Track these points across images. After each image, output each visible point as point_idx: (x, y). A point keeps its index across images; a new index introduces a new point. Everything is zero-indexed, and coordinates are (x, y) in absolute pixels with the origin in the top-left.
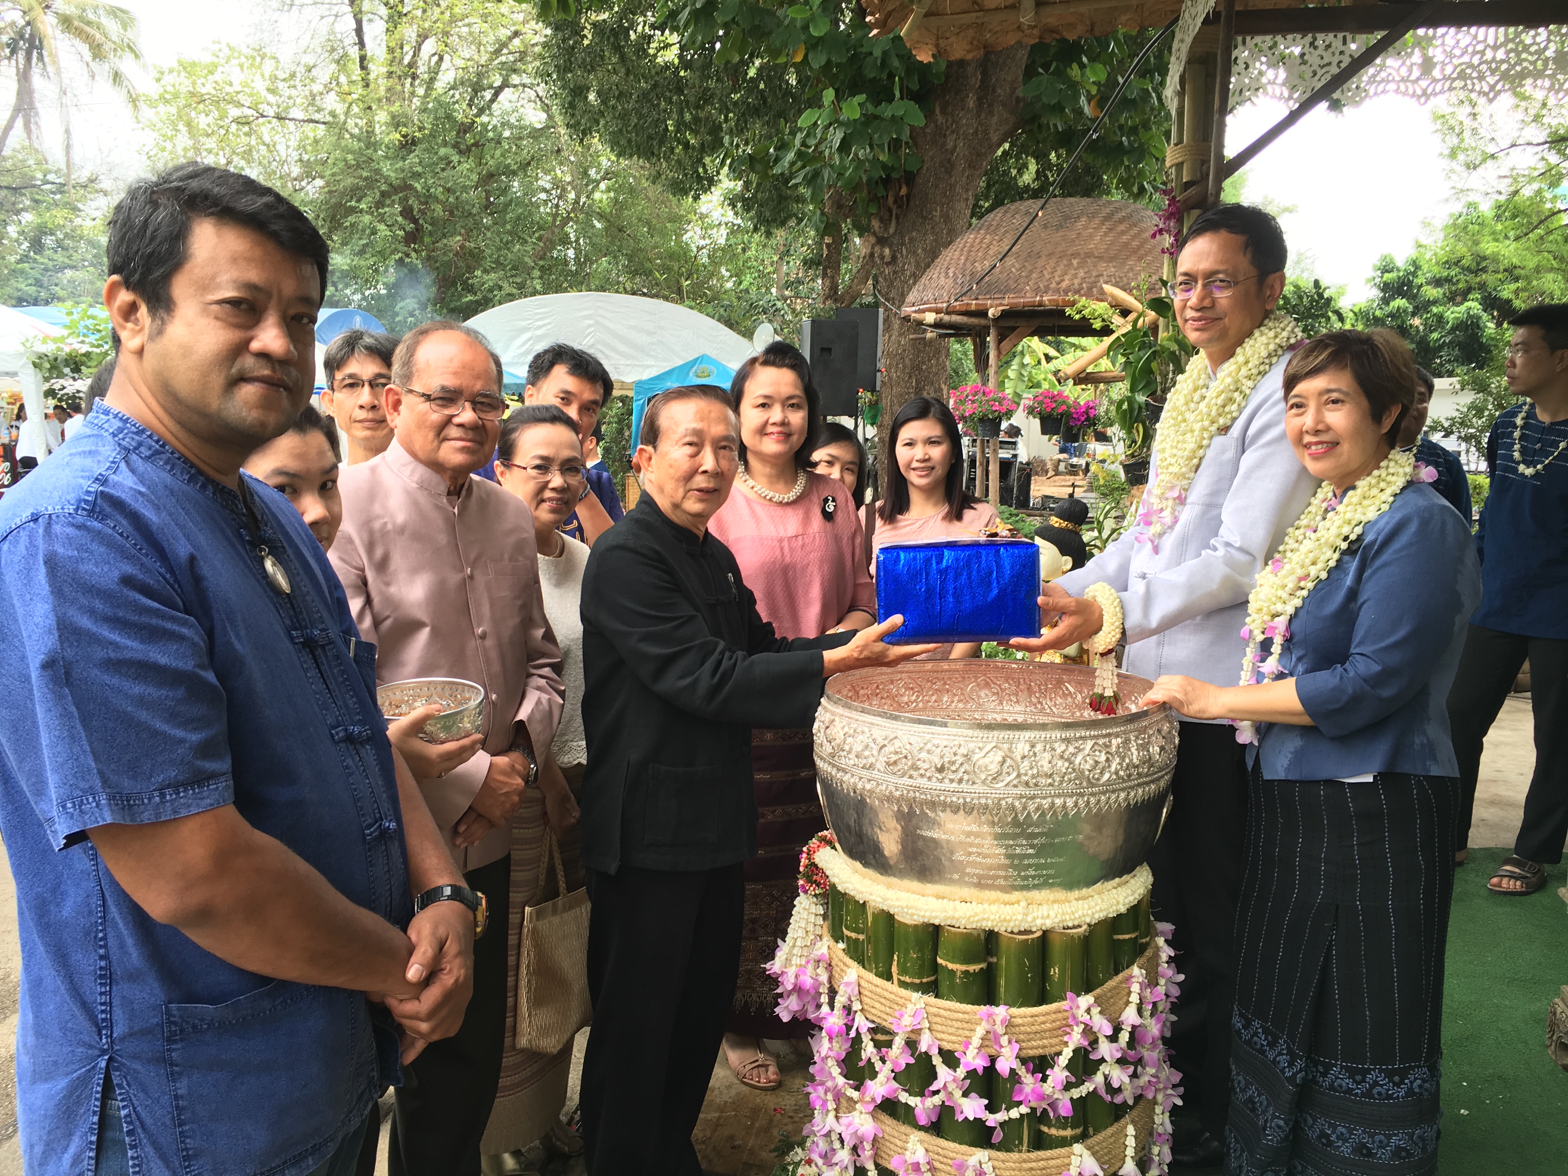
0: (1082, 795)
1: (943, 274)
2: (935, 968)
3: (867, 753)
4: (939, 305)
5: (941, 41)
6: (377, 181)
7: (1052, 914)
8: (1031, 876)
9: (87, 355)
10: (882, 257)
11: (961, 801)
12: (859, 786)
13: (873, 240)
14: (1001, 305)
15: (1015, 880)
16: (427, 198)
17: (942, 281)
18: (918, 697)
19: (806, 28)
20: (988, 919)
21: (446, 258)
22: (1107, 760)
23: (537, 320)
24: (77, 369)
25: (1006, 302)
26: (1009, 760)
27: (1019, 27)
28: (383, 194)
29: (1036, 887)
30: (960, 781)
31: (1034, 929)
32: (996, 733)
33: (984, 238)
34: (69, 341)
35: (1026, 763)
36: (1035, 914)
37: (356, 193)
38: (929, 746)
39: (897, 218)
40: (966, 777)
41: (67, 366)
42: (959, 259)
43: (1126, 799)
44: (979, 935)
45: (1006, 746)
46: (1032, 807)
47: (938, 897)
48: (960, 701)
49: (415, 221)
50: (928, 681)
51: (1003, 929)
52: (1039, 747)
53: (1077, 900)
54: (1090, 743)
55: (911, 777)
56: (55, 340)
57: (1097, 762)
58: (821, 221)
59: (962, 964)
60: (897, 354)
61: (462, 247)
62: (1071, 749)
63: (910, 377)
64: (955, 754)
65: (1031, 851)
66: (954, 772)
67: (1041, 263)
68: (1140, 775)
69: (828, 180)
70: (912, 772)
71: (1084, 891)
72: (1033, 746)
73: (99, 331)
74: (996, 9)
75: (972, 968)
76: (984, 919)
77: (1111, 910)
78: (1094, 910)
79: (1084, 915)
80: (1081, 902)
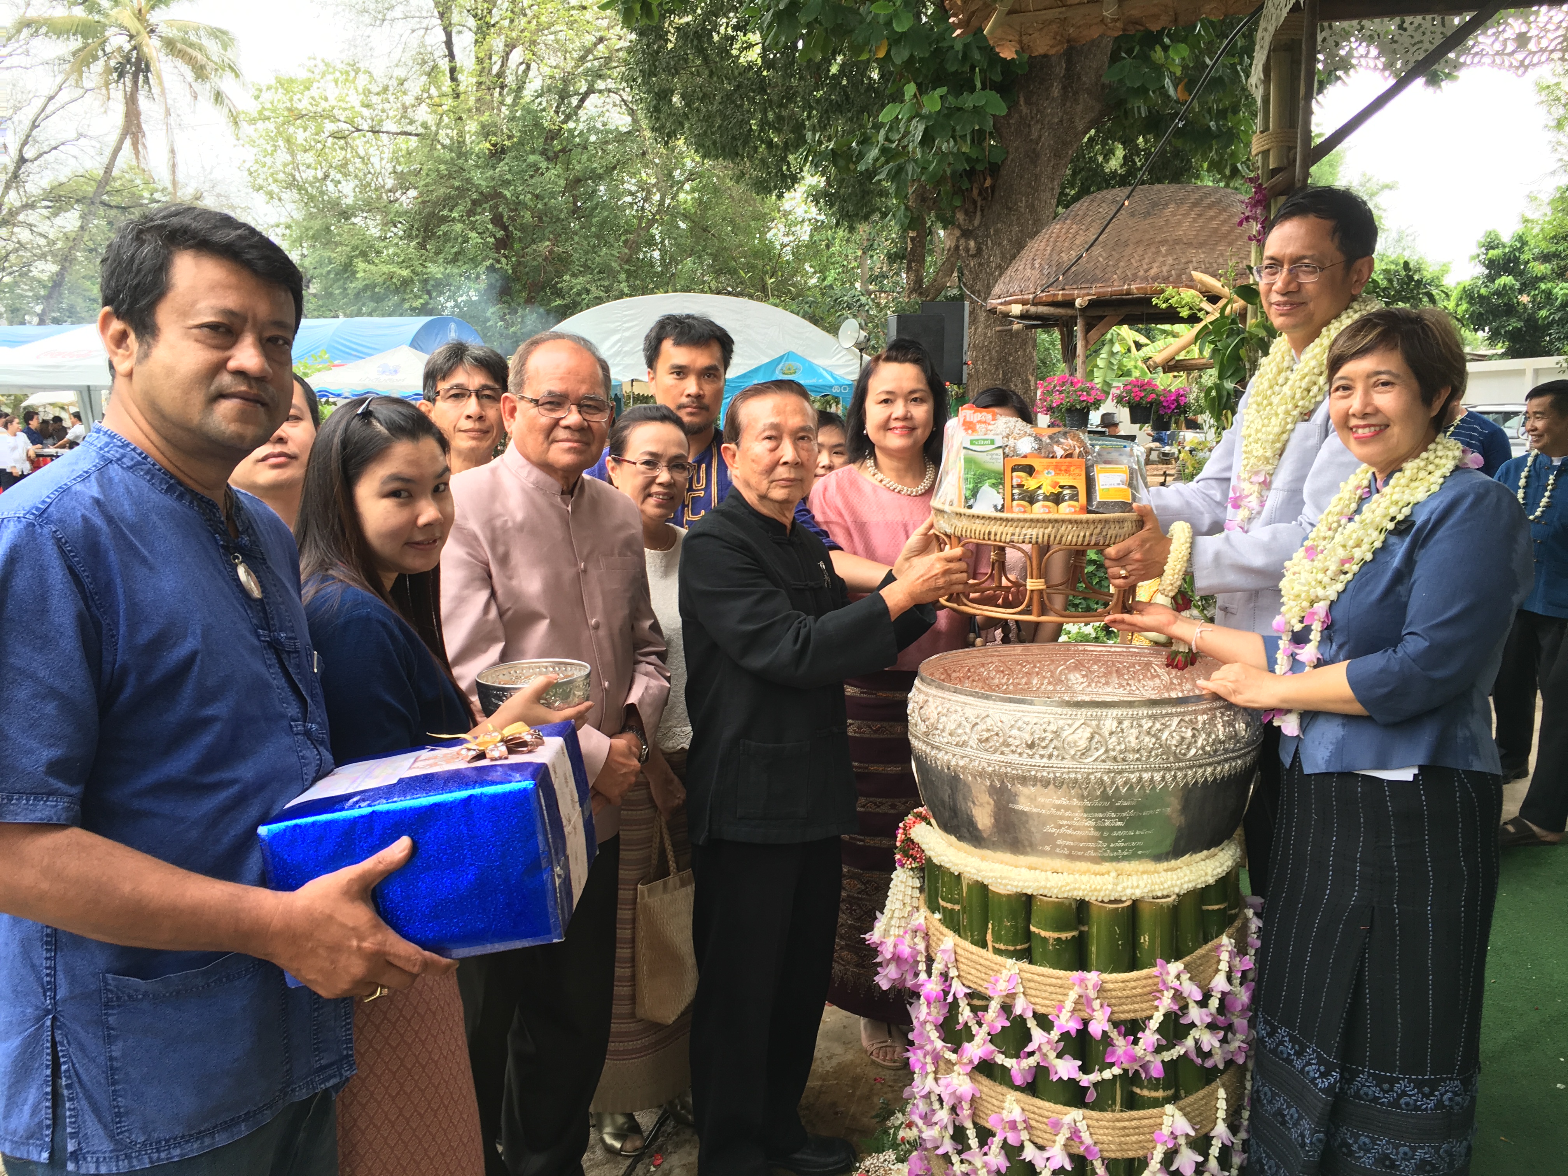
0: (1169, 769)
1: (1029, 266)
2: (1028, 936)
3: (960, 731)
4: (1026, 297)
5: (1024, 38)
6: (468, 190)
7: (1142, 884)
8: (1120, 848)
10: (967, 250)
11: (1051, 775)
12: (953, 763)
13: (957, 233)
14: (1088, 294)
15: (1105, 851)
16: (517, 205)
17: (1028, 272)
18: (1008, 679)
19: (889, 24)
20: (1079, 889)
21: (535, 263)
22: (1194, 736)
23: (625, 322)
25: (1093, 291)
26: (1097, 736)
27: (1102, 21)
28: (475, 203)
29: (1125, 858)
30: (1050, 756)
31: (1124, 899)
32: (1084, 711)
33: (1070, 228)
35: (1114, 739)
36: (1125, 884)
37: (449, 202)
38: (1020, 723)
39: (982, 211)
40: (1055, 753)
42: (1045, 250)
43: (1212, 774)
44: (1070, 904)
45: (1094, 723)
46: (1120, 781)
47: (1031, 868)
48: (1049, 683)
49: (505, 228)
50: (1018, 664)
51: (1094, 898)
52: (1126, 724)
53: (1166, 871)
54: (1176, 720)
55: (1002, 753)
57: (1183, 738)
58: (906, 216)
59: (1054, 931)
60: (983, 346)
61: (551, 252)
62: (1158, 726)
63: (997, 369)
65: (1120, 824)
66: (1044, 748)
67: (1128, 251)
68: (1226, 751)
69: (912, 175)
70: (1003, 748)
71: (1173, 863)
72: (1120, 723)
74: (1078, 4)
75: (1064, 935)
76: (1075, 889)
77: (1199, 881)
78: (1183, 881)
79: (1172, 886)
80: (1170, 873)
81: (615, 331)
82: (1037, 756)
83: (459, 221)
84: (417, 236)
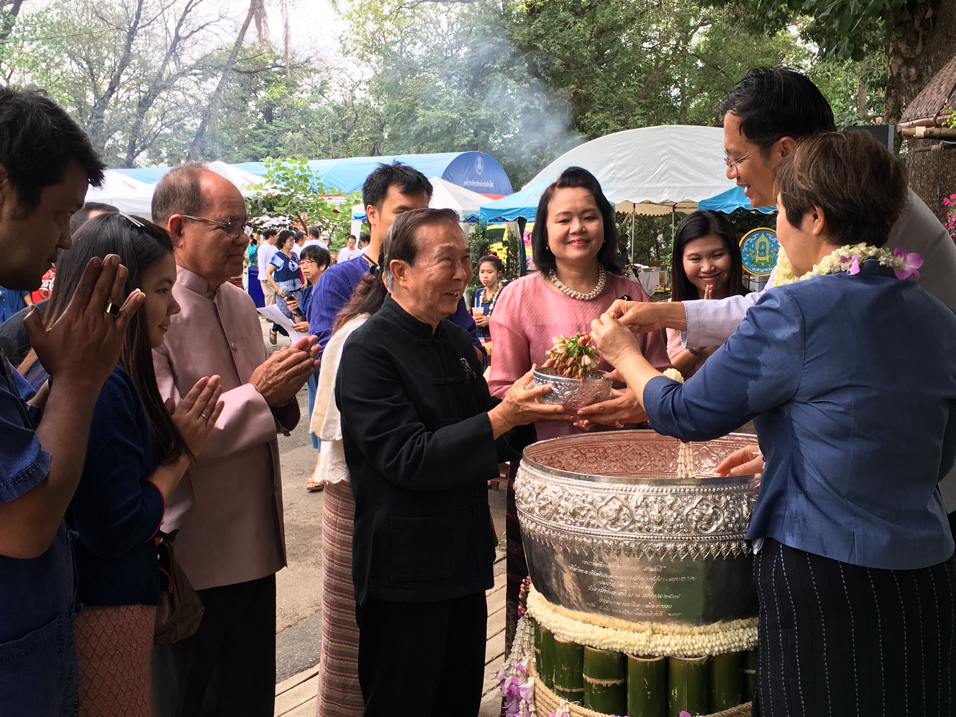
0: (691, 542)
1: (936, 90)
2: (582, 682)
3: (530, 500)
4: (930, 119)
7: (673, 643)
8: (651, 609)
9: (279, 197)
11: (589, 541)
12: (528, 527)
15: (639, 611)
17: (935, 96)
20: (617, 643)
22: (715, 513)
24: (271, 209)
26: (625, 509)
29: (657, 619)
30: (588, 524)
31: (657, 655)
34: (265, 187)
35: (640, 511)
36: (657, 643)
37: (493, 55)
38: (566, 495)
40: (592, 522)
41: (264, 206)
44: (611, 656)
45: (623, 497)
46: (646, 549)
49: (538, 75)
51: (630, 652)
52: (651, 499)
53: (700, 634)
54: (699, 498)
55: (555, 519)
56: (256, 188)
57: (704, 515)
59: (596, 678)
62: (680, 502)
64: (584, 501)
65: (648, 587)
66: (583, 517)
70: (555, 515)
72: (646, 498)
73: (287, 179)
75: (604, 683)
76: (613, 643)
77: (732, 645)
78: (714, 644)
79: (703, 647)
80: (703, 636)
81: (610, 160)
82: (578, 524)
83: (500, 71)
84: (466, 85)
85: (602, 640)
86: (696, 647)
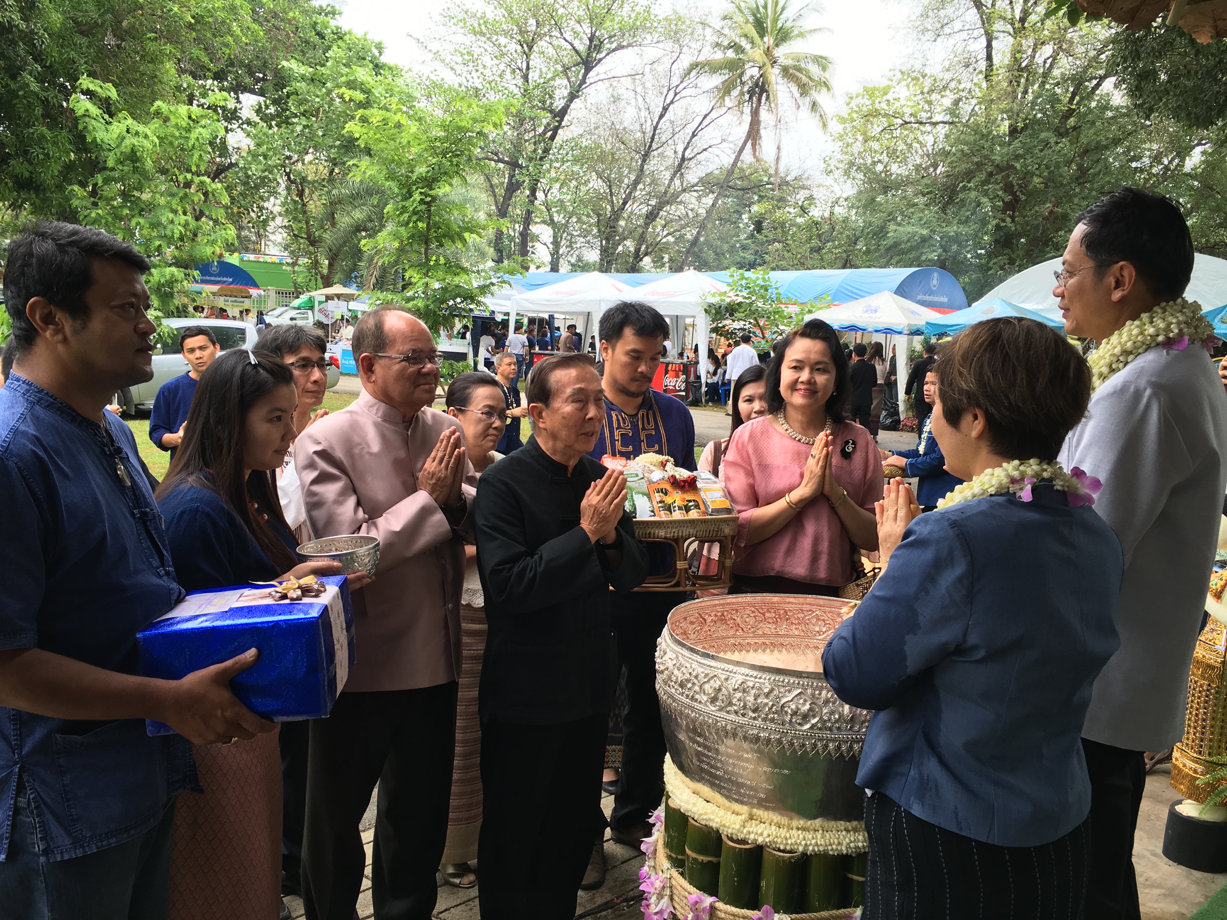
0: (785, 735)
6: (985, 164)
8: (747, 795)
21: (1036, 222)
26: (724, 689)
28: (991, 174)
30: (692, 698)
31: (750, 842)
32: (719, 664)
35: (737, 695)
36: (751, 830)
38: (678, 664)
40: (695, 696)
41: (727, 311)
43: (836, 750)
44: (708, 832)
46: (741, 734)
47: (694, 792)
49: (1014, 194)
51: (725, 833)
52: (749, 684)
55: (669, 686)
56: (721, 294)
57: (799, 710)
59: (694, 852)
61: (1051, 212)
64: (691, 674)
65: (742, 772)
66: (689, 689)
72: (744, 682)
77: (830, 848)
78: (808, 842)
79: (796, 844)
80: (800, 832)
82: (685, 695)
83: (975, 190)
84: (939, 202)
85: (701, 815)
86: (789, 842)
